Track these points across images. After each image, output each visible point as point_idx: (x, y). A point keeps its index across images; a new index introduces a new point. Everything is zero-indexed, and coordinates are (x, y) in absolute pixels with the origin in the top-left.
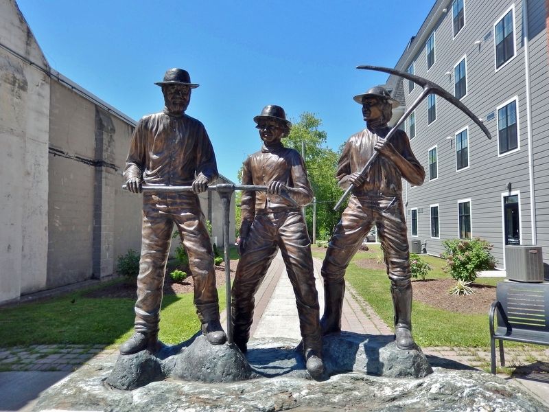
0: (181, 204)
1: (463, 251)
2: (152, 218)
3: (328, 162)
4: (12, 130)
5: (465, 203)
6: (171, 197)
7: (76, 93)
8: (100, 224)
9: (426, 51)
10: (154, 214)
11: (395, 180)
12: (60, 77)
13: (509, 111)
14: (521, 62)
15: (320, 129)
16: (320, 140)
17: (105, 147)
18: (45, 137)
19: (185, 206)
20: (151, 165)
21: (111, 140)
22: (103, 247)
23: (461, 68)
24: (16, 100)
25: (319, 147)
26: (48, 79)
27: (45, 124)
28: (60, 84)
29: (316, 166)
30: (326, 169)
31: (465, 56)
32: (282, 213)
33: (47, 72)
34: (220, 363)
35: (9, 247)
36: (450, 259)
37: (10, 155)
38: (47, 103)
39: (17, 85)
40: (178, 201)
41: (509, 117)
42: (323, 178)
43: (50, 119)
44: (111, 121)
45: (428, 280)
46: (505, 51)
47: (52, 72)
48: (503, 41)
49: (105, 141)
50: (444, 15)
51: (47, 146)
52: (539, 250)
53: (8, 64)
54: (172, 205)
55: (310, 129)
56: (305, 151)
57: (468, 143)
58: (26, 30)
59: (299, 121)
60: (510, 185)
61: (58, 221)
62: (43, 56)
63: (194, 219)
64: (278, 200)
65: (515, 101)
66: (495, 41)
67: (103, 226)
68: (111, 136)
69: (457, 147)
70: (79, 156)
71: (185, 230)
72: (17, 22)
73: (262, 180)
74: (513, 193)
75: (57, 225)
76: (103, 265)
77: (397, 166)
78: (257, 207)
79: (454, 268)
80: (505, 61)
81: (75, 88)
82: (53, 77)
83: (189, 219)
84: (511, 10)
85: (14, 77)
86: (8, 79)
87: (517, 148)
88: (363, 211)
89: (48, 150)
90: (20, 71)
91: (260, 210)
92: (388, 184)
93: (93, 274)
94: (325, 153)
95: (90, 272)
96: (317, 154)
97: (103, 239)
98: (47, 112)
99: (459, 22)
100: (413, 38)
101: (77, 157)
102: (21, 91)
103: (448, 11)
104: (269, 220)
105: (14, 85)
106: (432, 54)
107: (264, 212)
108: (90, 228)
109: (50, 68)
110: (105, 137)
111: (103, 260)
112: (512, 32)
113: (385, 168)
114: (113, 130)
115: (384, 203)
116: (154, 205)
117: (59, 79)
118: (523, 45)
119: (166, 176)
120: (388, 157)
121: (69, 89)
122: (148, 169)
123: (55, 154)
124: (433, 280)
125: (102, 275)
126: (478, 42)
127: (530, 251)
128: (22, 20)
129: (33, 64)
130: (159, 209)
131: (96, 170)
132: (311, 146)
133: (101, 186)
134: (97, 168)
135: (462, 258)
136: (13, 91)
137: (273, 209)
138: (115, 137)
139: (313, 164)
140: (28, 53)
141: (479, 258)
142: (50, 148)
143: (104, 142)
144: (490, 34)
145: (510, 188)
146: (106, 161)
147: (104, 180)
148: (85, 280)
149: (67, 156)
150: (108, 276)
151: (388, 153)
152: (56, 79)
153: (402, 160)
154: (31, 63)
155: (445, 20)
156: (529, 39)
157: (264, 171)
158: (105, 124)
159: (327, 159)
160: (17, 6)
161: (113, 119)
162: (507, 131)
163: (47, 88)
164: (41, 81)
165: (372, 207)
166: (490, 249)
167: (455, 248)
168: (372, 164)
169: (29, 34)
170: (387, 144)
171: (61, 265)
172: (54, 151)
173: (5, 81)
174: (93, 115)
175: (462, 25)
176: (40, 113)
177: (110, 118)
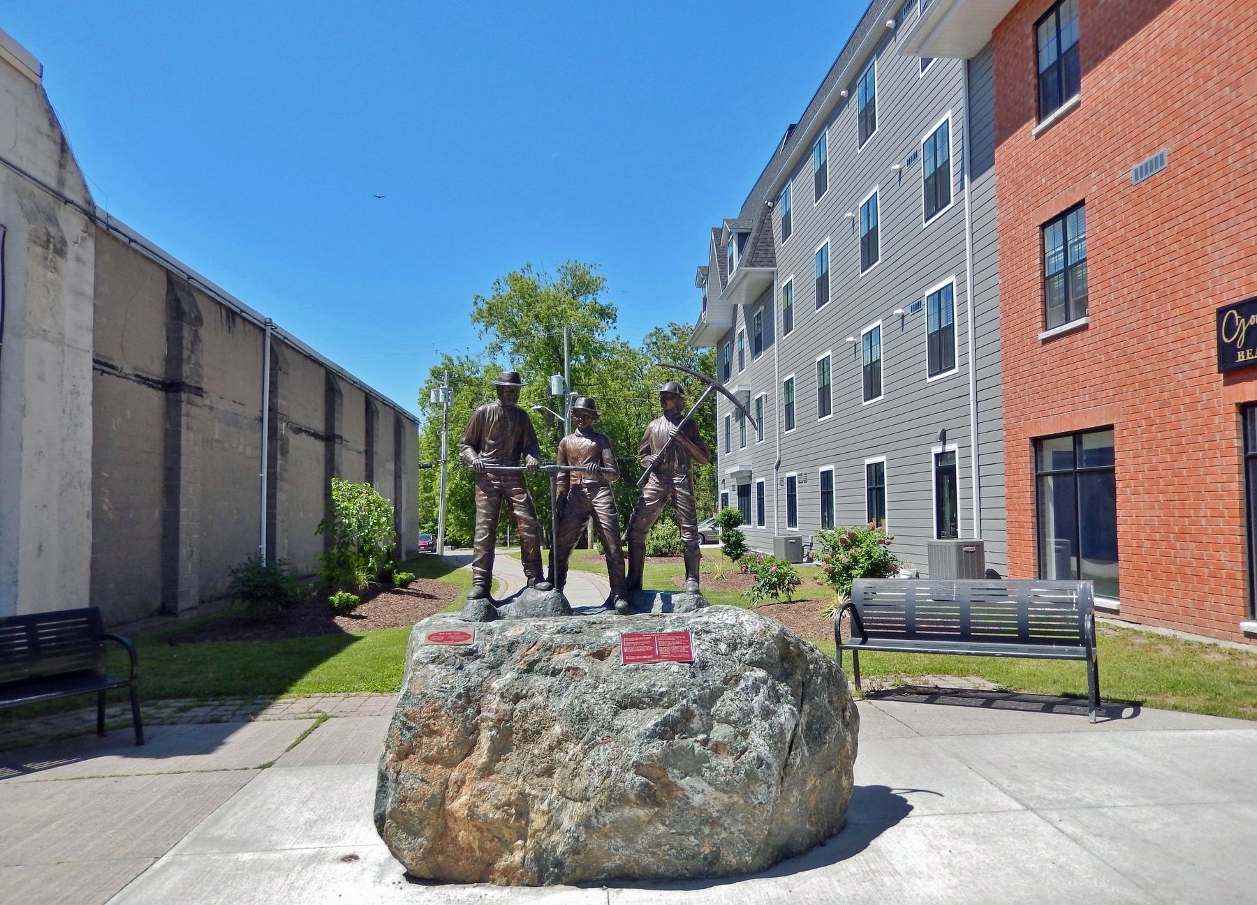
0: (512, 480)
1: (847, 547)
2: (488, 492)
3: (621, 373)
4: (45, 331)
5: (876, 464)
6: (503, 475)
7: (135, 251)
8: (178, 506)
9: (811, 166)
10: (490, 489)
11: (686, 461)
12: (110, 223)
13: (942, 299)
14: (959, 218)
15: (603, 299)
16: (603, 324)
17: (186, 354)
18: (87, 340)
19: (516, 483)
20: (486, 448)
21: (196, 339)
22: (183, 551)
23: (870, 207)
24: (50, 276)
25: (601, 339)
26: (93, 229)
27: (87, 314)
28: (109, 235)
29: (593, 381)
30: (614, 385)
31: (876, 188)
32: (594, 488)
33: (90, 214)
34: (550, 603)
35: (40, 548)
36: (827, 561)
37: (41, 378)
38: (89, 275)
39: (51, 247)
40: (510, 478)
41: (943, 312)
42: (609, 406)
43: (94, 305)
44: (194, 300)
45: (797, 601)
46: (937, 193)
47: (98, 214)
48: (935, 174)
49: (186, 342)
50: (841, 103)
51: (90, 356)
52: (979, 546)
53: (35, 209)
54: (504, 481)
55: (581, 299)
56: (571, 347)
57: (881, 353)
58: (59, 141)
59: (557, 279)
60: (944, 433)
61: (107, 500)
62: (85, 186)
63: (523, 493)
64: (591, 477)
65: (952, 283)
66: (922, 170)
67: (182, 510)
68: (196, 331)
69: (864, 359)
70: (140, 373)
71: (516, 502)
72: (45, 126)
73: (578, 460)
74: (949, 448)
75: (105, 508)
76: (182, 587)
77: (687, 450)
78: (572, 483)
79: (833, 576)
80: (938, 210)
81: (135, 242)
82: (100, 224)
83: (519, 493)
84: (947, 120)
85: (48, 234)
86: (39, 238)
87: (954, 367)
88: (661, 486)
89: (91, 364)
90: (53, 220)
91: (575, 486)
92: (680, 464)
93: (163, 605)
94: (613, 351)
95: (157, 603)
96: (597, 353)
97: (182, 536)
98: (89, 290)
99: (867, 121)
100: (792, 127)
101: (137, 376)
102: (59, 260)
103: (850, 95)
104: (584, 493)
105: (47, 248)
106: (823, 169)
107: (578, 488)
108: (157, 515)
109: (95, 207)
110: (187, 334)
111: (182, 577)
112: (948, 161)
113: (678, 451)
114: (199, 320)
115: (677, 480)
116: (490, 481)
117: (109, 226)
118: (962, 188)
119: (500, 458)
120: (680, 442)
121: (124, 244)
122: (483, 452)
123: (103, 372)
124: (804, 601)
125: (182, 605)
126: (897, 167)
127: (964, 549)
128: (54, 122)
129: (72, 202)
130: (494, 485)
131: (167, 399)
132: (584, 337)
133: (180, 431)
134: (171, 395)
135: (844, 558)
136: (46, 259)
137: (586, 484)
138: (203, 332)
139: (588, 374)
140: (61, 182)
141: (870, 557)
142: (95, 361)
143: (184, 345)
144: (915, 155)
145: (943, 438)
146: (187, 381)
147: (184, 419)
148: (151, 616)
149: (121, 374)
150: (191, 608)
151: (680, 439)
152: (104, 227)
153: (691, 445)
154: (67, 201)
155: (845, 112)
156: (972, 180)
157: (579, 453)
158: (186, 308)
159: (618, 366)
160: (45, 96)
161: (195, 294)
162: (940, 336)
163: (90, 244)
164: (81, 234)
165: (668, 483)
166: (889, 544)
167: (836, 543)
168: (667, 447)
169: (63, 146)
170: (679, 433)
171: (111, 586)
172: (102, 366)
173: (35, 242)
174: (163, 292)
175: (873, 129)
176: (79, 294)
177: (192, 296)
